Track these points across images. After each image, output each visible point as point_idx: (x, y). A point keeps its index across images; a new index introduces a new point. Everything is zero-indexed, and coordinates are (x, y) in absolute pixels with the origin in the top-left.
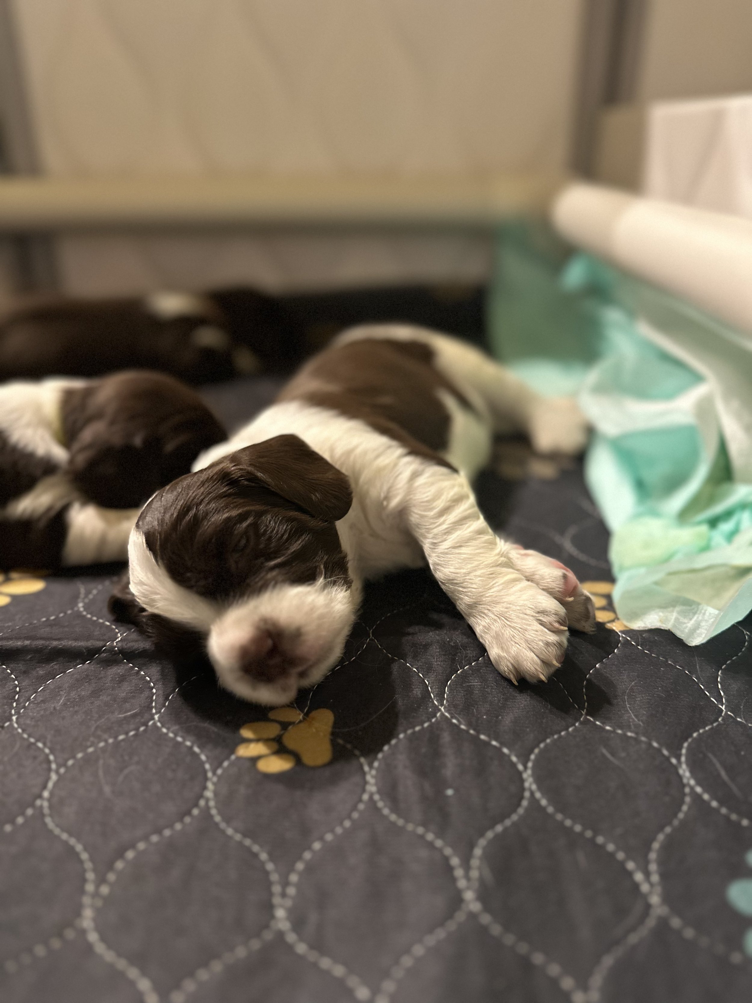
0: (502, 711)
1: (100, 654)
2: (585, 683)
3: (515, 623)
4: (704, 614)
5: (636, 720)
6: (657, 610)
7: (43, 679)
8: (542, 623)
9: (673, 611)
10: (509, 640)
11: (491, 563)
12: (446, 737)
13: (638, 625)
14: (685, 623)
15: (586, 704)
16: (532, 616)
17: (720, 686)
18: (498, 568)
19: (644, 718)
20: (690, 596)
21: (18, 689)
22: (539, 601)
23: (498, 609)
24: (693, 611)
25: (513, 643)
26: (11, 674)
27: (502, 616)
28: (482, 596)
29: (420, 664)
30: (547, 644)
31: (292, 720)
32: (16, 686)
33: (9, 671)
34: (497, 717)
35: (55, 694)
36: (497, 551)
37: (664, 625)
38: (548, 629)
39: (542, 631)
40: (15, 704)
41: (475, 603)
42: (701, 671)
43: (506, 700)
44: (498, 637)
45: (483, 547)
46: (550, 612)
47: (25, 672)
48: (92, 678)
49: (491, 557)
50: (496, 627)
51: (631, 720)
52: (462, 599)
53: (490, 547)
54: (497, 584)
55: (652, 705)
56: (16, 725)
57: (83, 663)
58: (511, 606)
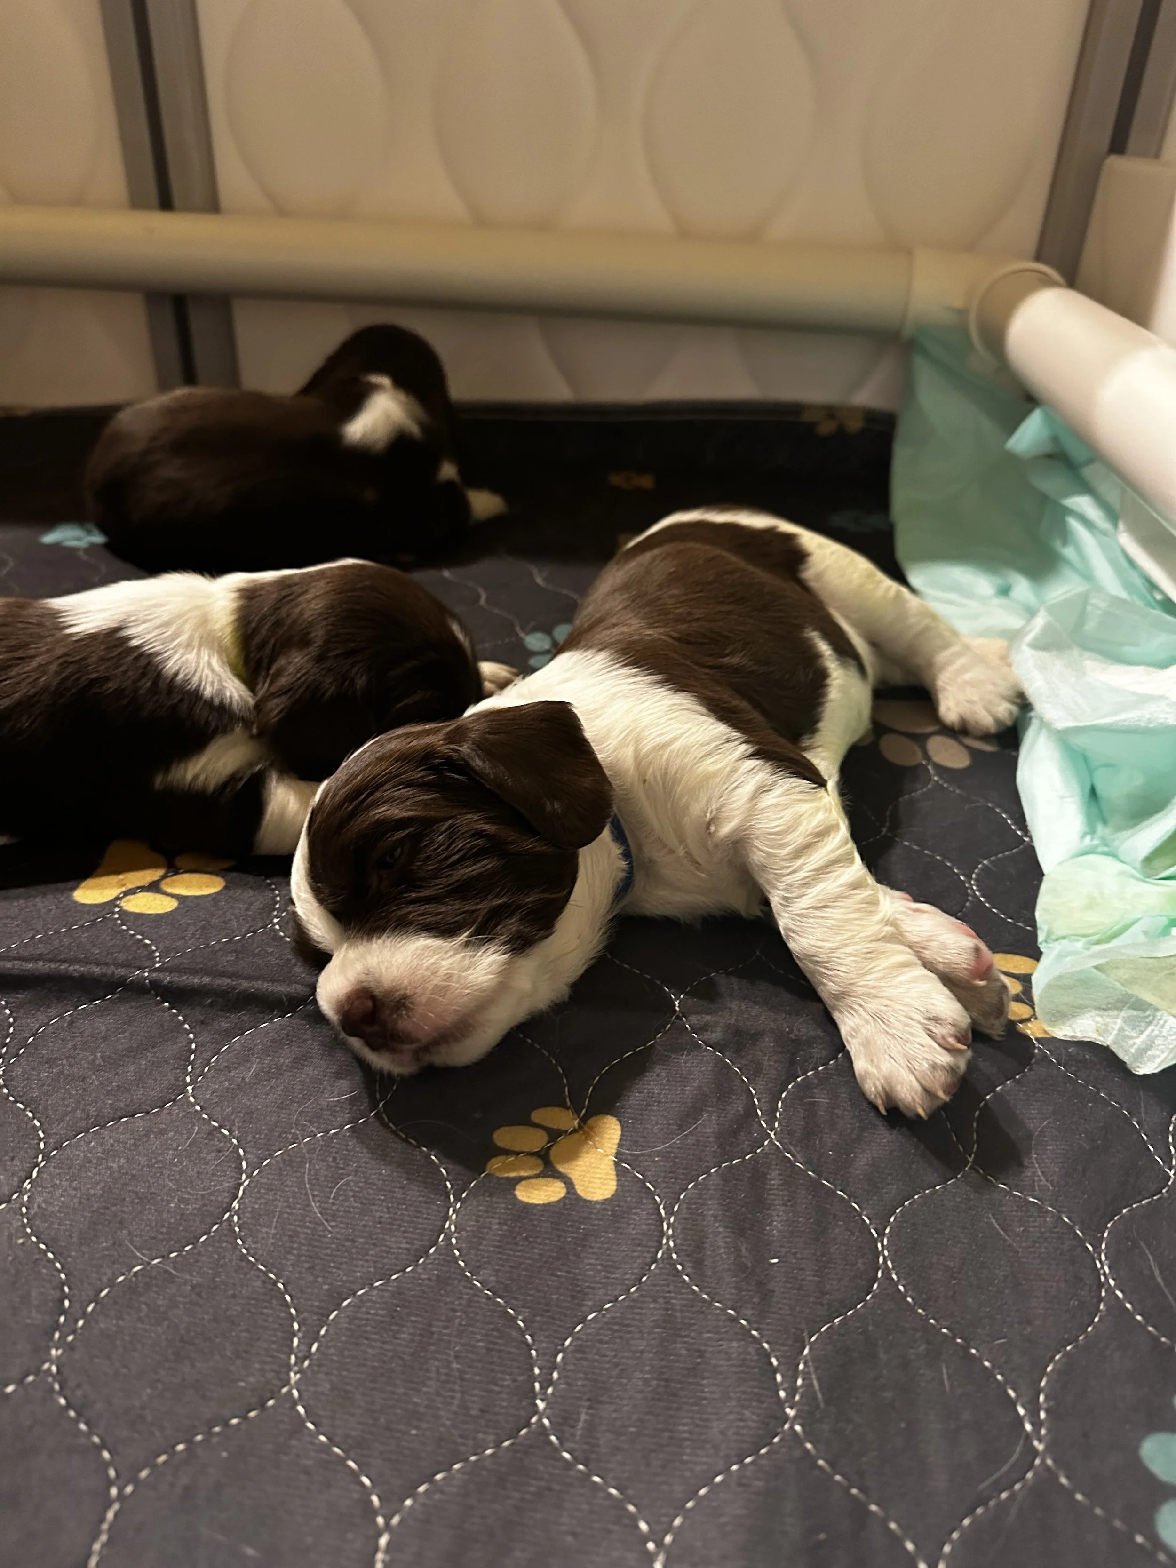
0: (856, 1145)
1: (305, 1005)
2: (977, 1114)
3: (895, 1028)
4: (1162, 1026)
5: (1043, 1178)
6: (1094, 1013)
7: (228, 1035)
8: (931, 1034)
9: (1117, 1017)
10: (883, 1051)
11: (870, 936)
12: (775, 1179)
13: (1063, 1032)
14: (1132, 1038)
15: (975, 1146)
16: (920, 1023)
17: (1170, 1139)
18: (880, 944)
19: (1055, 1178)
20: (1147, 996)
21: (193, 1046)
22: (934, 1002)
23: (873, 1006)
24: (1147, 1020)
25: (887, 1057)
26: (184, 1022)
27: (878, 1017)
28: (852, 984)
29: (744, 1062)
30: (934, 1067)
31: (563, 1127)
32: (191, 1042)
33: (180, 1018)
34: (848, 1155)
35: (244, 1058)
36: (879, 916)
37: (1101, 1038)
38: (939, 1045)
39: (930, 1046)
40: (190, 1068)
41: (843, 993)
42: (1146, 1113)
43: (863, 1129)
44: (867, 1043)
45: (859, 910)
46: (946, 1020)
47: (202, 1022)
48: (294, 1039)
49: (873, 926)
50: (867, 1030)
51: (1036, 1179)
52: (825, 985)
53: (870, 909)
54: (877, 969)
55: (1069, 1159)
56: (192, 1099)
57: (283, 1016)
58: (892, 1003)
